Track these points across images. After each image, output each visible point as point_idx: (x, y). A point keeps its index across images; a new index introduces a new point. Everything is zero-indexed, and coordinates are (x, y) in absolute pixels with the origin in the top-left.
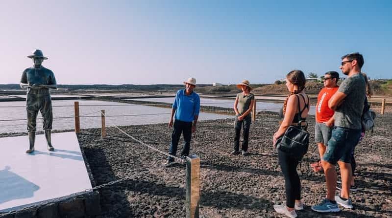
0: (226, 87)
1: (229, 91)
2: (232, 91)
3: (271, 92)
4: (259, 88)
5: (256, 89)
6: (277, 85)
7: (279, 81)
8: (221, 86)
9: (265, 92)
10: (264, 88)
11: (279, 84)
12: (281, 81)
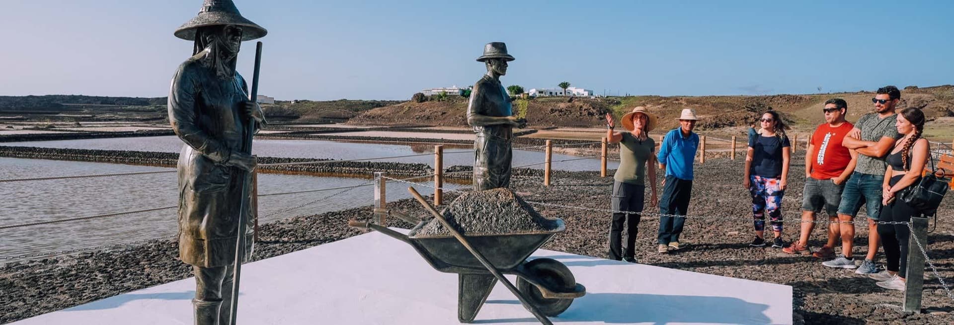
0: (286, 107)
1: (297, 117)
2: (302, 118)
3: (405, 121)
4: (377, 111)
5: (368, 113)
6: (417, 104)
7: (422, 95)
8: (272, 105)
9: (390, 119)
10: (387, 111)
11: (422, 101)
12: (426, 94)
